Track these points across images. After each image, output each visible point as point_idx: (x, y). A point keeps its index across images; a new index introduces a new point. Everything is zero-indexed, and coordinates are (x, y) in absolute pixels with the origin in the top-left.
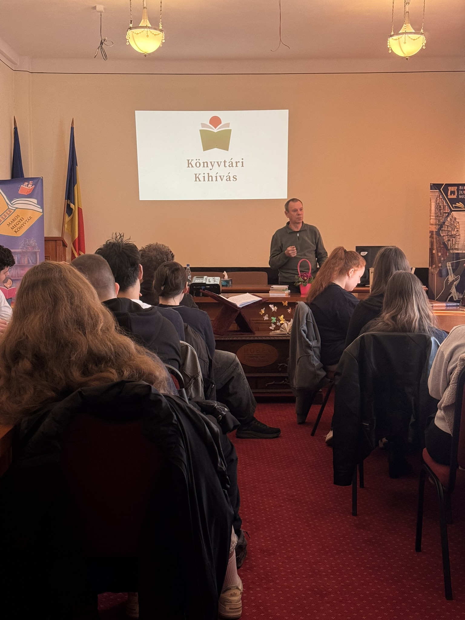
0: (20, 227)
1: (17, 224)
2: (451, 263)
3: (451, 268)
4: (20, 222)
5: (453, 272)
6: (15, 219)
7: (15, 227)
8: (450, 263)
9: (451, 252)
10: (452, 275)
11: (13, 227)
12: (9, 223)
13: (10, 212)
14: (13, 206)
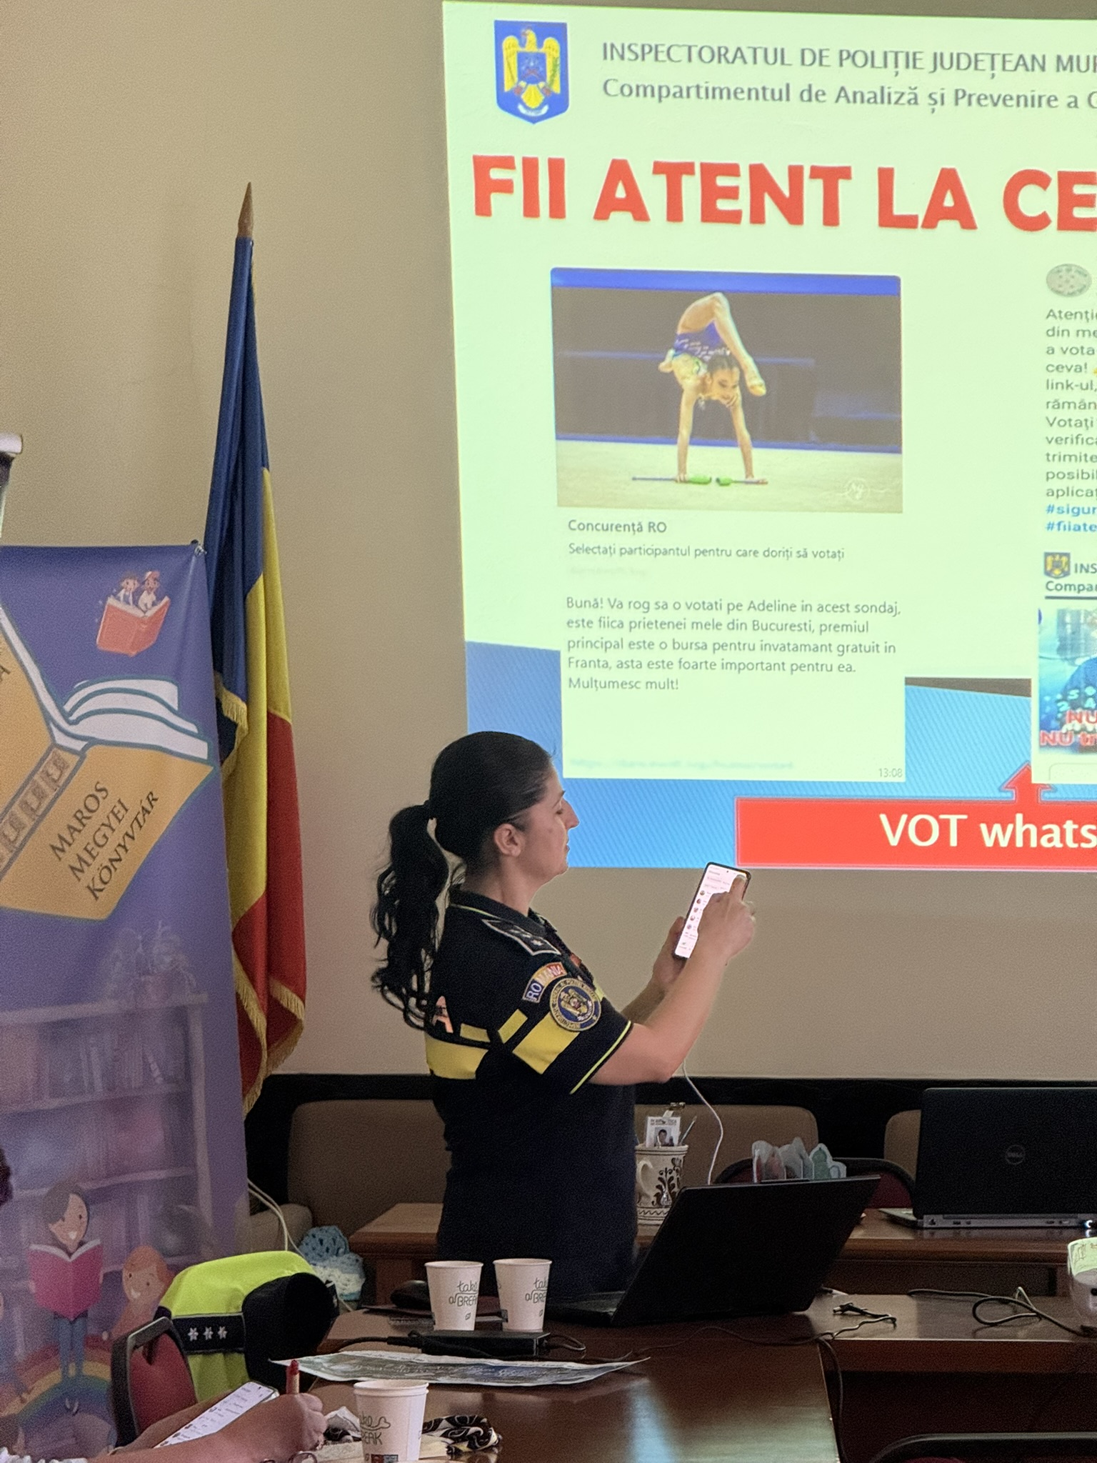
0: (111, 860)
1: (101, 841)
4: (110, 826)
6: (86, 814)
7: (90, 860)
11: (80, 859)
12: (61, 838)
13: (62, 770)
14: (72, 729)
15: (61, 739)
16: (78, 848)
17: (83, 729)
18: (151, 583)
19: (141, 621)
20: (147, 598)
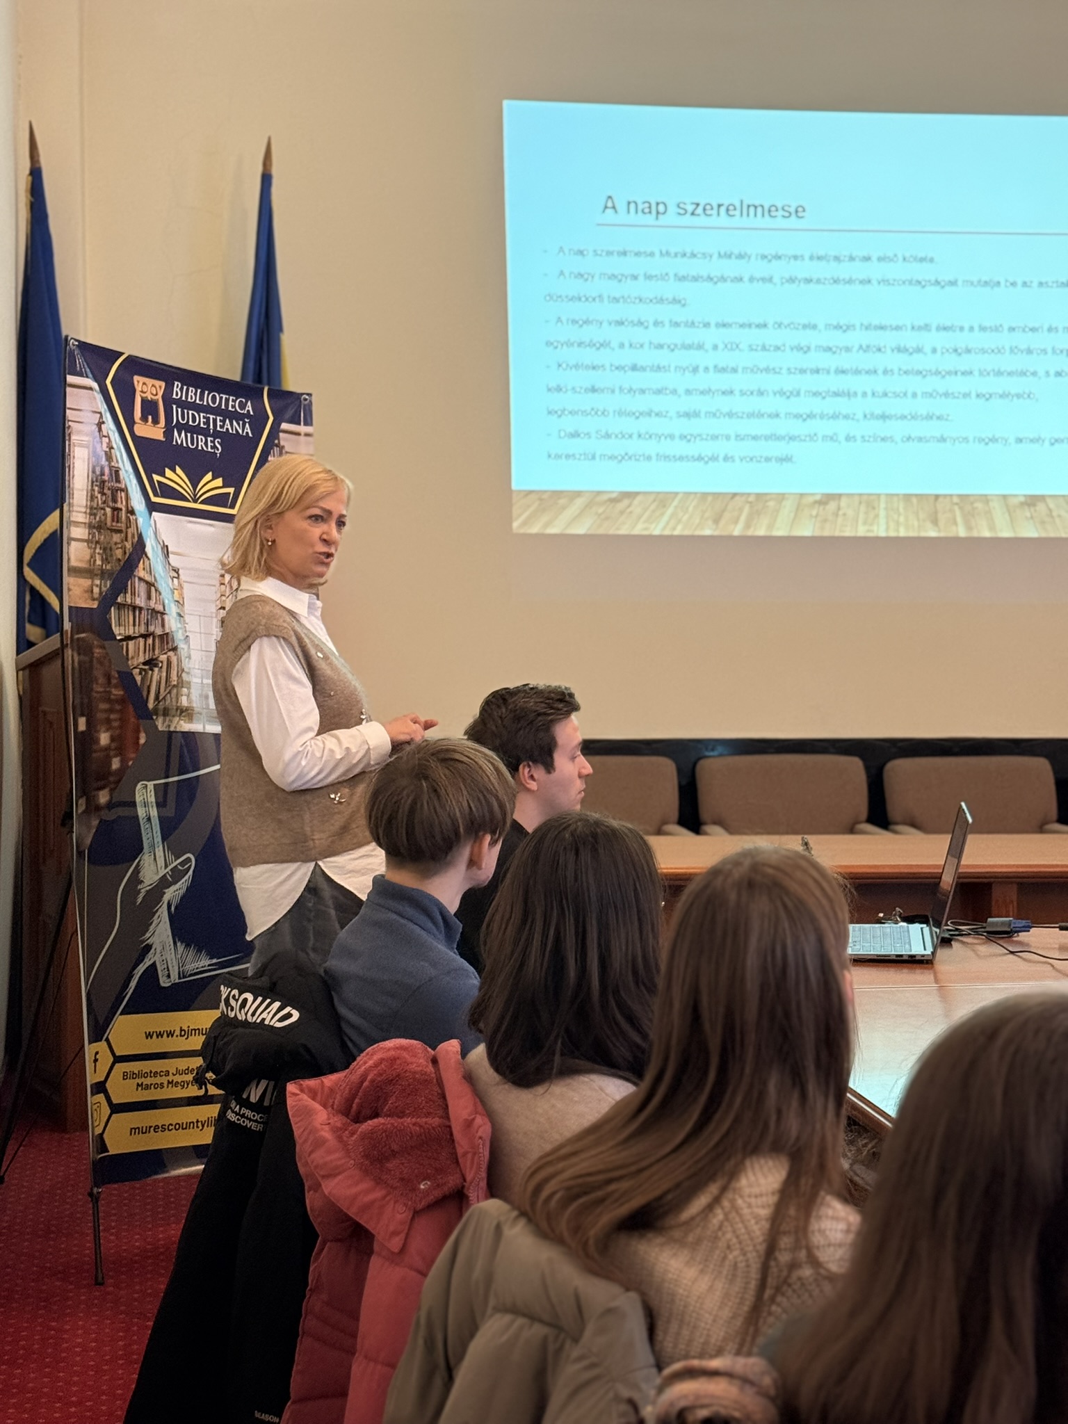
2: (154, 785)
3: (154, 813)
5: (164, 838)
8: (151, 785)
9: (161, 725)
10: (159, 852)
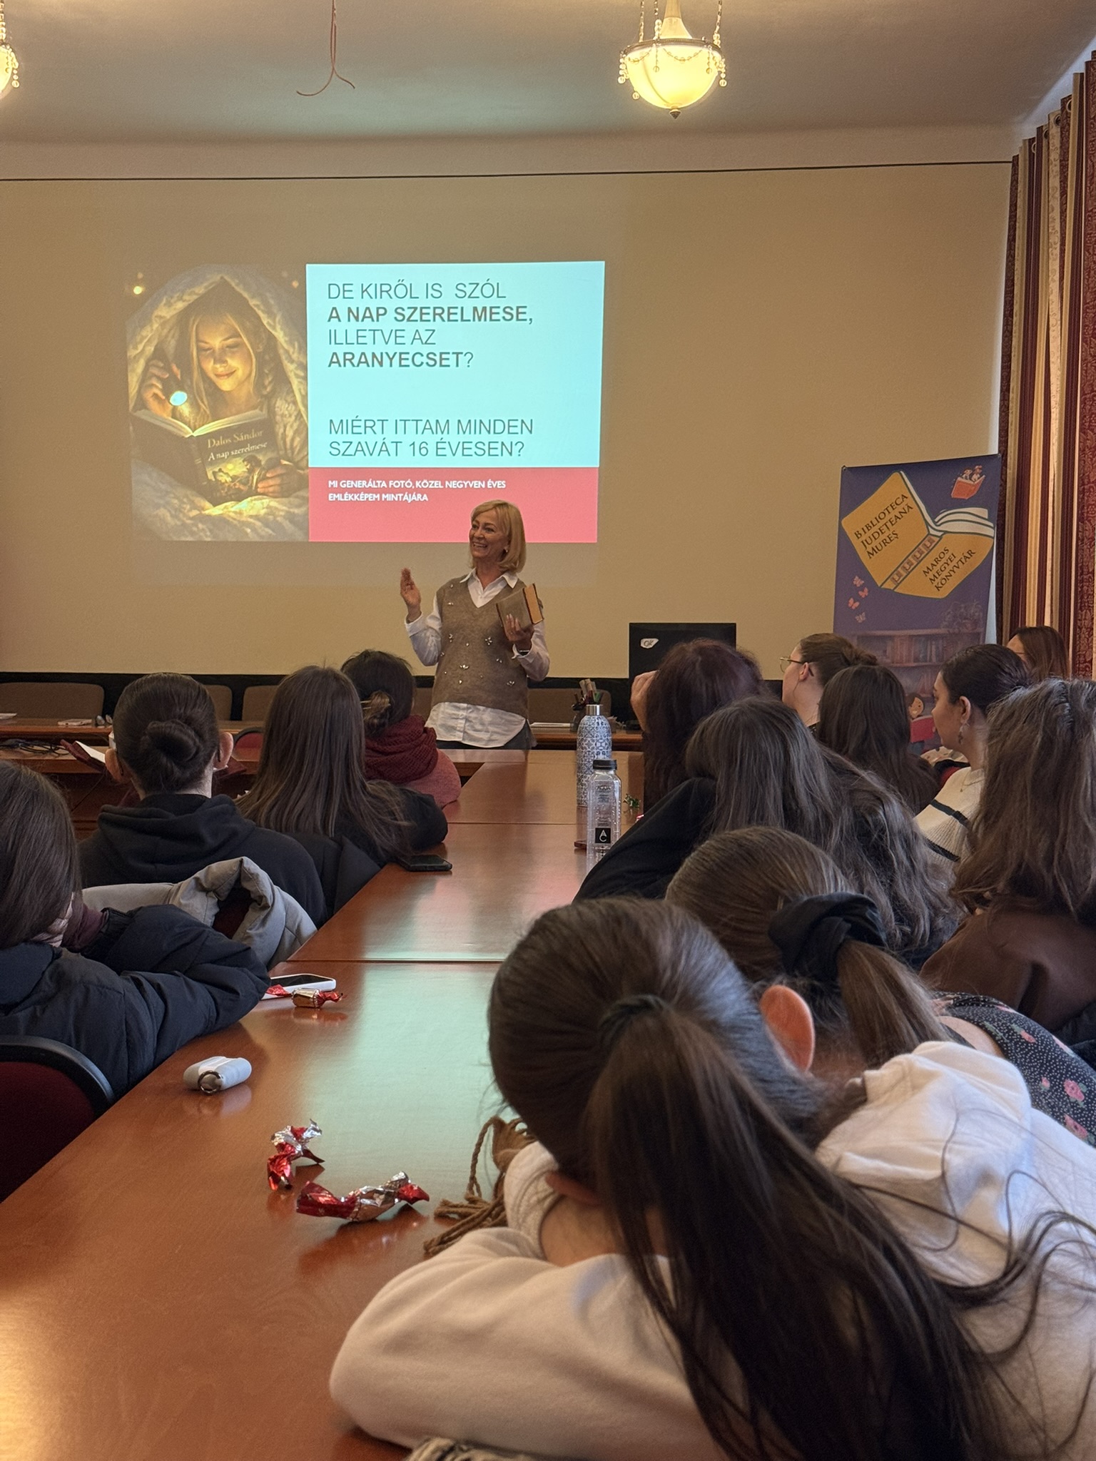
0: (947, 576)
1: (943, 569)
4: (947, 564)
6: (939, 559)
7: (937, 576)
11: (934, 576)
12: (928, 568)
13: (931, 543)
14: (936, 528)
15: (932, 532)
16: (934, 572)
17: (942, 528)
18: (978, 470)
19: (973, 485)
20: (975, 477)
